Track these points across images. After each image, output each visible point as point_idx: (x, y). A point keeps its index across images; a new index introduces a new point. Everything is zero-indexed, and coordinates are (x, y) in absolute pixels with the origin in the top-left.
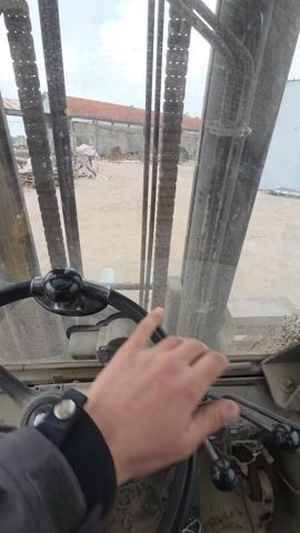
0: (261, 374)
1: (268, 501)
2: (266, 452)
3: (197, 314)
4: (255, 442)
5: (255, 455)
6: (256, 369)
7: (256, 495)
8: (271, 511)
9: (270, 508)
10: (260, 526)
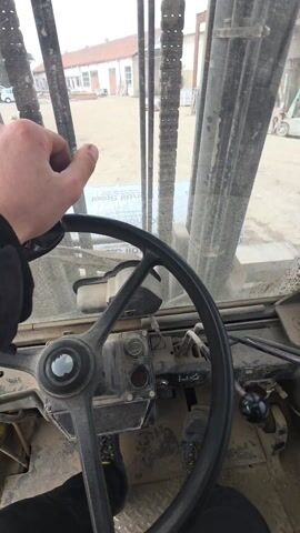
0: (275, 316)
1: (282, 432)
2: (280, 389)
3: (206, 259)
4: (269, 380)
5: (269, 392)
6: (270, 311)
7: (270, 428)
8: (285, 440)
9: (284, 438)
10: (273, 454)
